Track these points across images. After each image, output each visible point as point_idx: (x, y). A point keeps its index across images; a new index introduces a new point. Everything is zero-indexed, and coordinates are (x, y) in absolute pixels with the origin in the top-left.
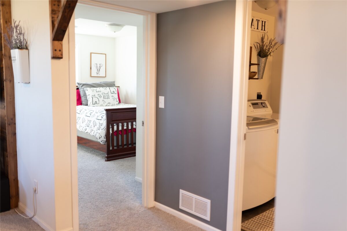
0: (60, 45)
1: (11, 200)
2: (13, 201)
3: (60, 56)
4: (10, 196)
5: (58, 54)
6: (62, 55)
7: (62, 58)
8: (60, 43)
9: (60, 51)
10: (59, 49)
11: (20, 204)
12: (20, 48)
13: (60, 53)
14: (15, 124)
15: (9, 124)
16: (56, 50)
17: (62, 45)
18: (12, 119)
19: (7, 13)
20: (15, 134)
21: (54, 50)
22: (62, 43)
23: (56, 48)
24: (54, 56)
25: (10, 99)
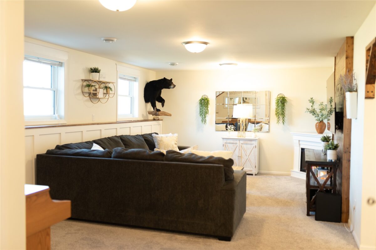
0: (373, 87)
1: (342, 214)
2: (344, 216)
3: (372, 96)
4: (342, 211)
5: (371, 95)
6: (374, 95)
7: (373, 98)
8: (373, 86)
9: (372, 92)
10: (371, 91)
11: (349, 220)
12: (351, 91)
13: (373, 93)
14: (350, 152)
15: (345, 152)
16: (368, 92)
17: (374, 87)
18: (348, 148)
19: (350, 63)
20: (349, 161)
21: (367, 92)
22: (375, 86)
23: (368, 90)
24: (367, 97)
25: (348, 132)
